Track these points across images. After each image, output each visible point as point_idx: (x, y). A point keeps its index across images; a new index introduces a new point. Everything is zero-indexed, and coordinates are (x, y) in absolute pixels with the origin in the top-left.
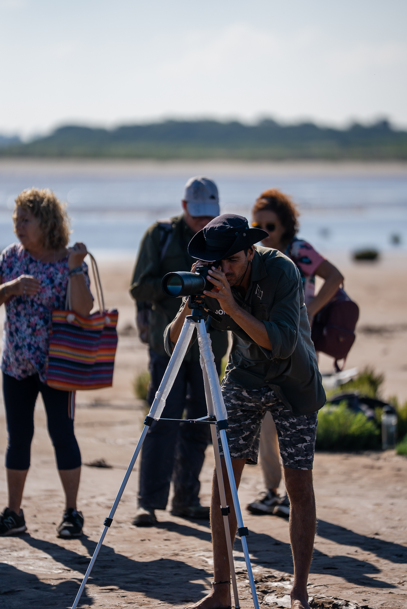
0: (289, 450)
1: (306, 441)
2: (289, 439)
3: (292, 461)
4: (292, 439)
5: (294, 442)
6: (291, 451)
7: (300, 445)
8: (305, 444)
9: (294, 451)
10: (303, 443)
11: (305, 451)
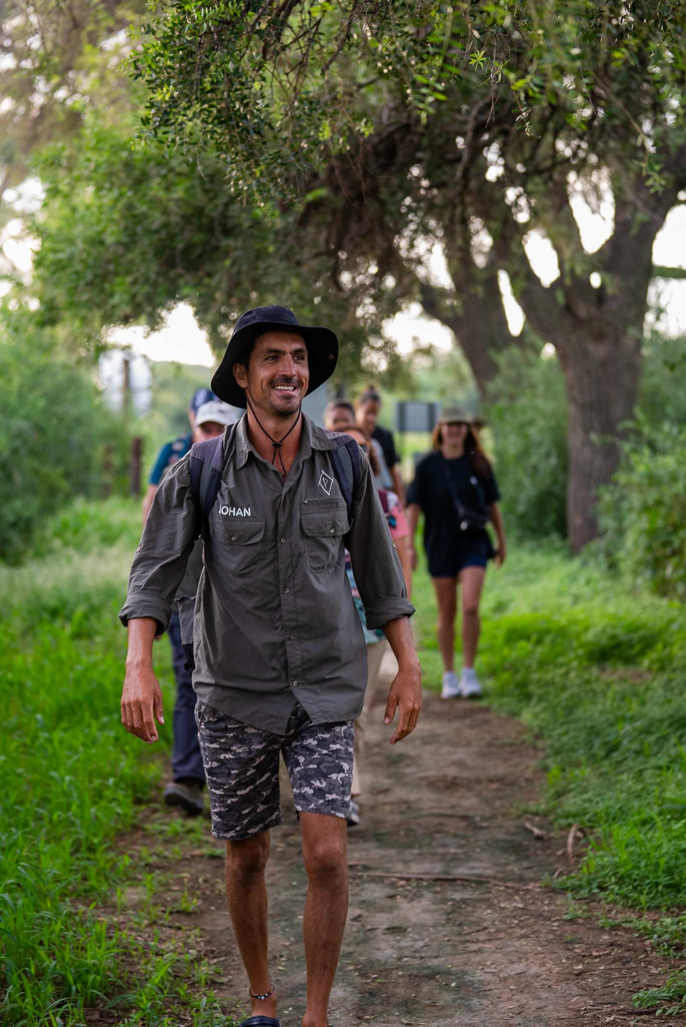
0: (317, 784)
1: (343, 771)
2: (315, 766)
3: (321, 801)
4: (322, 766)
5: (325, 771)
6: (320, 786)
7: (334, 776)
8: (342, 775)
9: (324, 784)
10: (339, 773)
11: (343, 786)
